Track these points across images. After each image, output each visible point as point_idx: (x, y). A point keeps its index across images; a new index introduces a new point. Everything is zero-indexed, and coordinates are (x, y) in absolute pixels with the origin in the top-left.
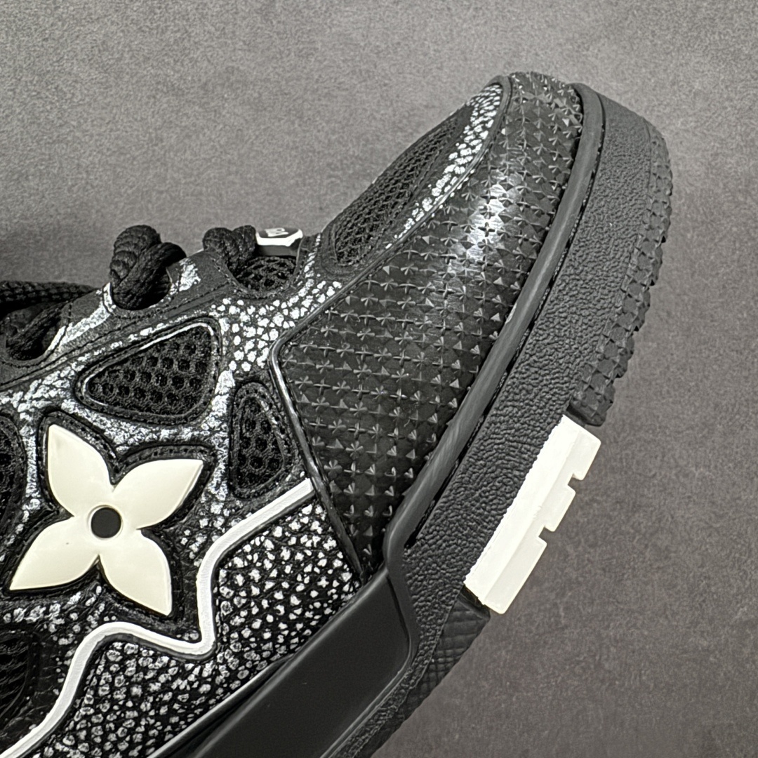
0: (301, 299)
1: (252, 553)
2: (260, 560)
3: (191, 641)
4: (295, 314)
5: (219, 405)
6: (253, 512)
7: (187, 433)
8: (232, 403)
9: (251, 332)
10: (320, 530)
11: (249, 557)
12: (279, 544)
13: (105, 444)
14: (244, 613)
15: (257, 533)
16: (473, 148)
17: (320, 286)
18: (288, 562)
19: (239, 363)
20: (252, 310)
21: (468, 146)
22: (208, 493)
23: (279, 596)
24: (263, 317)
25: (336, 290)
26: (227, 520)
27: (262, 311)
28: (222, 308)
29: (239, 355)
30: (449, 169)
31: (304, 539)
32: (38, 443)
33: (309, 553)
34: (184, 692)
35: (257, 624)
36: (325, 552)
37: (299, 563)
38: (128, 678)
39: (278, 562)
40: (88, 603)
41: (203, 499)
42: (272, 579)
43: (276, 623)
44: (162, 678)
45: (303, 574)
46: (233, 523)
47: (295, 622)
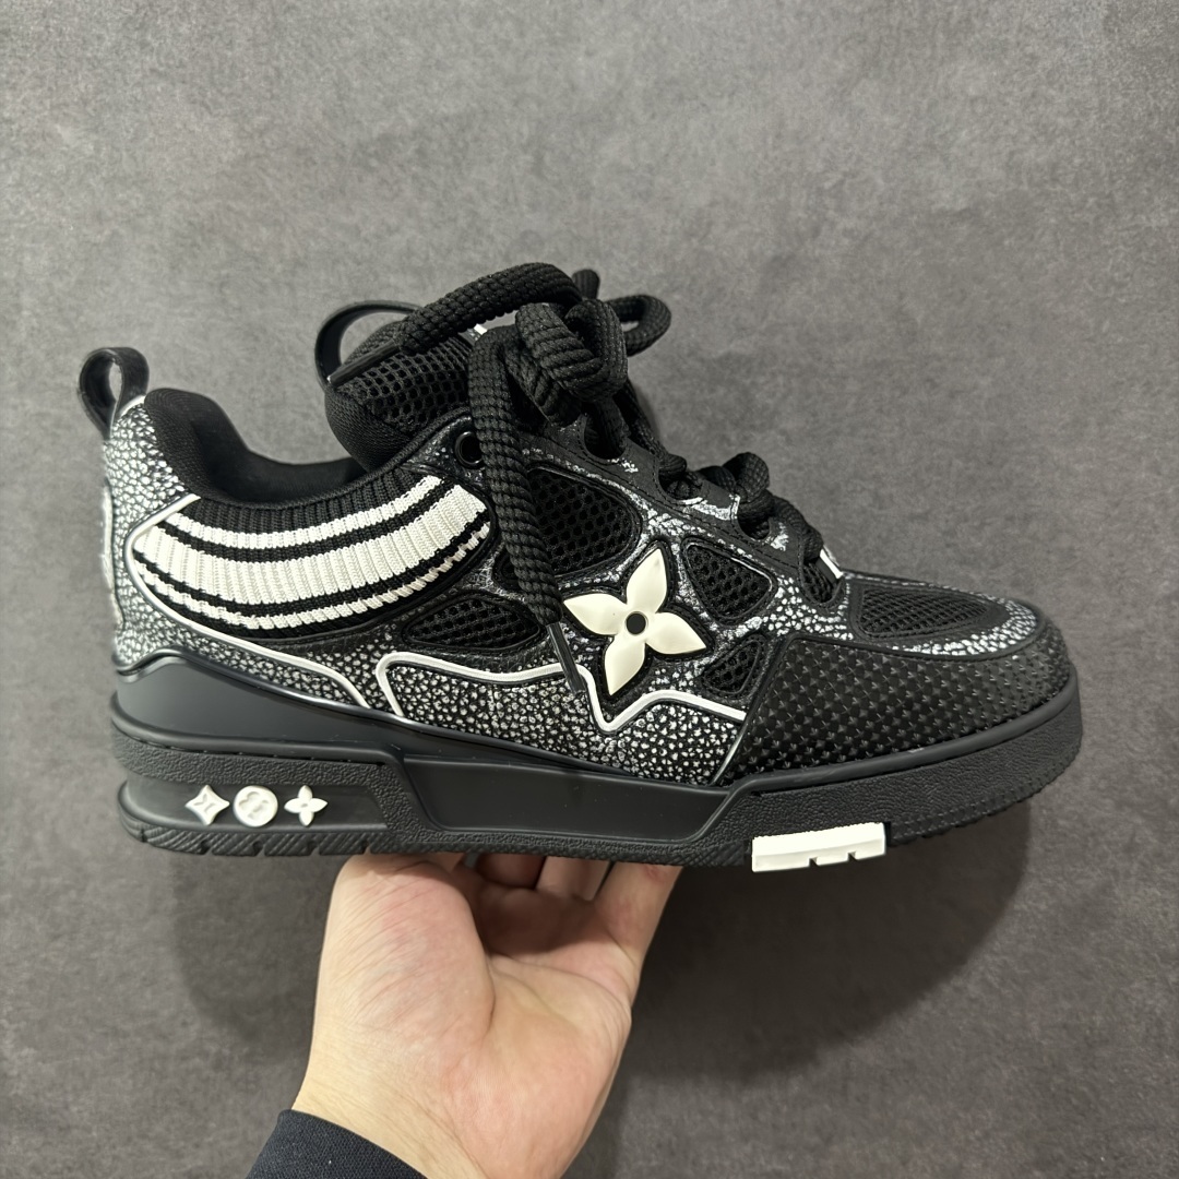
0: (827, 624)
1: (683, 714)
2: (684, 722)
3: (605, 718)
4: (818, 628)
5: (742, 630)
6: (704, 697)
7: (714, 627)
8: (746, 636)
9: (790, 612)
10: (724, 741)
11: (680, 715)
12: (700, 724)
13: (673, 587)
14: (646, 735)
15: (696, 709)
16: (990, 646)
17: (843, 627)
18: (694, 737)
19: (770, 622)
20: (800, 601)
21: (988, 641)
22: (692, 664)
23: (672, 746)
24: (802, 611)
25: (848, 638)
26: (688, 686)
27: (804, 607)
28: (786, 583)
29: (773, 617)
30: (966, 642)
31: (713, 736)
32: (644, 551)
33: (708, 745)
34: (573, 735)
35: (644, 746)
36: (715, 752)
37: (699, 743)
38: (561, 701)
39: (689, 733)
40: (588, 649)
41: (687, 664)
42: (678, 736)
43: (654, 756)
44: (574, 719)
45: (694, 749)
46: (689, 691)
47: (661, 765)
